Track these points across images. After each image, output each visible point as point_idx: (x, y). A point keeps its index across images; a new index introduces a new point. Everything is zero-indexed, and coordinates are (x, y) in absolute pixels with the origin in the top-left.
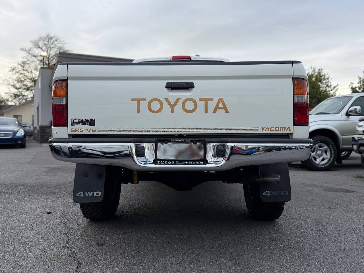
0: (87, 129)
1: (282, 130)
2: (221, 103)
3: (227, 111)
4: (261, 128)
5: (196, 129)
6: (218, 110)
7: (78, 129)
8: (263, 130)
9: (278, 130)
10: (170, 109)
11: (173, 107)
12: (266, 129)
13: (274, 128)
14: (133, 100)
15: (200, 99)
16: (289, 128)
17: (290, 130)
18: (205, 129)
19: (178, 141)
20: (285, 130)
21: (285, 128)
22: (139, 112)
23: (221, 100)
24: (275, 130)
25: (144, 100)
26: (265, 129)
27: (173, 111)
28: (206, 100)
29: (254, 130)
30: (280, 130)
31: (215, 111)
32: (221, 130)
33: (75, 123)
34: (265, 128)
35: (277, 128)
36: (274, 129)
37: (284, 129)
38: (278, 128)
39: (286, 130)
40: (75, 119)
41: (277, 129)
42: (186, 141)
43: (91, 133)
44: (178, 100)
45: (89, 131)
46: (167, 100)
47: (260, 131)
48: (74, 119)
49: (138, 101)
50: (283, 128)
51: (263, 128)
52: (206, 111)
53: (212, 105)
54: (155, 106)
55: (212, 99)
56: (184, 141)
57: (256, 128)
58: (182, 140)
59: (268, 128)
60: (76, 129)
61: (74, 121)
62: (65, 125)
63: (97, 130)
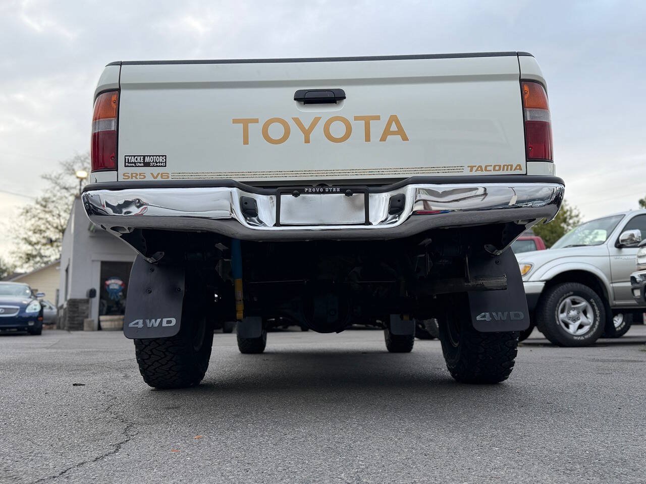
0: (152, 174)
1: (507, 170)
2: (394, 125)
3: (405, 138)
4: (468, 167)
5: (350, 171)
6: (389, 137)
7: (137, 174)
8: (471, 171)
9: (499, 170)
10: (302, 137)
11: (307, 133)
12: (478, 168)
13: (491, 166)
14: (235, 121)
15: (356, 118)
16: (519, 165)
17: (521, 169)
18: (366, 171)
19: (318, 191)
20: (511, 170)
21: (512, 166)
22: (246, 142)
23: (394, 119)
24: (494, 169)
25: (256, 121)
26: (475, 169)
27: (307, 141)
28: (367, 120)
29: (456, 171)
30: (503, 170)
31: (383, 139)
32: (395, 173)
33: (131, 163)
34: (475, 166)
35: (498, 165)
36: (492, 168)
37: (510, 167)
38: (500, 166)
39: (513, 169)
40: (132, 156)
41: (497, 168)
42: (332, 190)
44: (317, 120)
45: (156, 178)
46: (297, 121)
47: (467, 172)
48: (130, 156)
49: (246, 123)
50: (508, 166)
51: (472, 168)
52: (368, 139)
53: (377, 129)
54: (276, 131)
55: (377, 118)
56: (329, 190)
57: (459, 168)
58: (324, 190)
59: (481, 167)
60: (132, 174)
61: (130, 159)
62: (113, 167)
63: (170, 175)
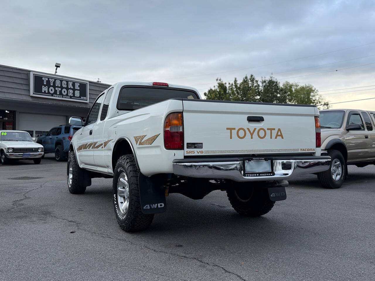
0: (197, 151)
2: (279, 132)
3: (283, 138)
6: (278, 137)
7: (191, 151)
9: (309, 151)
10: (250, 136)
11: (252, 135)
14: (227, 129)
15: (268, 129)
17: (314, 150)
19: (257, 159)
22: (231, 138)
23: (279, 130)
25: (234, 129)
27: (252, 138)
28: (271, 130)
29: (297, 151)
31: (276, 138)
32: (279, 151)
33: (189, 147)
36: (307, 150)
38: (309, 149)
43: (200, 154)
44: (255, 129)
45: (198, 153)
46: (248, 129)
47: (300, 152)
48: (189, 143)
49: (231, 129)
50: (311, 149)
51: (301, 149)
52: (271, 138)
53: (274, 133)
54: (241, 134)
55: (274, 129)
56: (261, 159)
58: (259, 159)
59: (304, 149)
60: (190, 151)
61: (189, 145)
62: (182, 148)
63: (204, 152)
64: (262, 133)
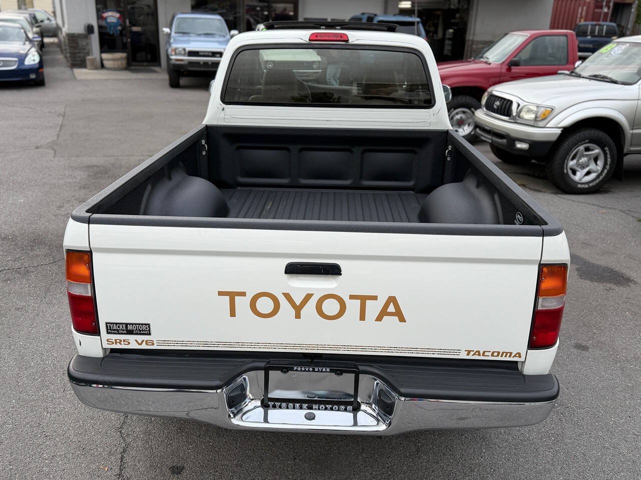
0: (136, 341)
1: (506, 356)
2: (392, 306)
3: (402, 319)
4: (465, 351)
5: (341, 347)
6: (385, 317)
7: (121, 341)
8: (468, 354)
9: (498, 356)
10: (293, 312)
11: (298, 310)
12: (476, 352)
13: (490, 352)
14: (221, 293)
15: (352, 297)
16: (519, 354)
17: (520, 357)
18: (359, 347)
19: (307, 370)
20: (510, 356)
21: (511, 353)
22: (233, 314)
23: (392, 300)
24: (492, 355)
25: (243, 294)
26: (472, 353)
27: (298, 316)
28: (363, 299)
29: (452, 353)
30: (502, 356)
31: (379, 319)
32: (388, 351)
33: (113, 330)
34: (473, 351)
35: (496, 352)
36: (490, 354)
37: (509, 354)
38: (499, 353)
39: (512, 356)
40: (113, 323)
41: (496, 354)
42: (322, 370)
43: (144, 346)
44: (309, 297)
45: (141, 344)
46: (287, 296)
47: (463, 356)
48: (111, 323)
49: (232, 295)
50: (507, 353)
51: (469, 352)
52: (362, 317)
53: (373, 308)
54: (265, 305)
55: (375, 298)
56: (319, 370)
57: (456, 351)
58: (314, 369)
59: (479, 352)
60: (116, 340)
61: (112, 326)
62: (95, 331)
63: (155, 342)
64: (331, 307)
